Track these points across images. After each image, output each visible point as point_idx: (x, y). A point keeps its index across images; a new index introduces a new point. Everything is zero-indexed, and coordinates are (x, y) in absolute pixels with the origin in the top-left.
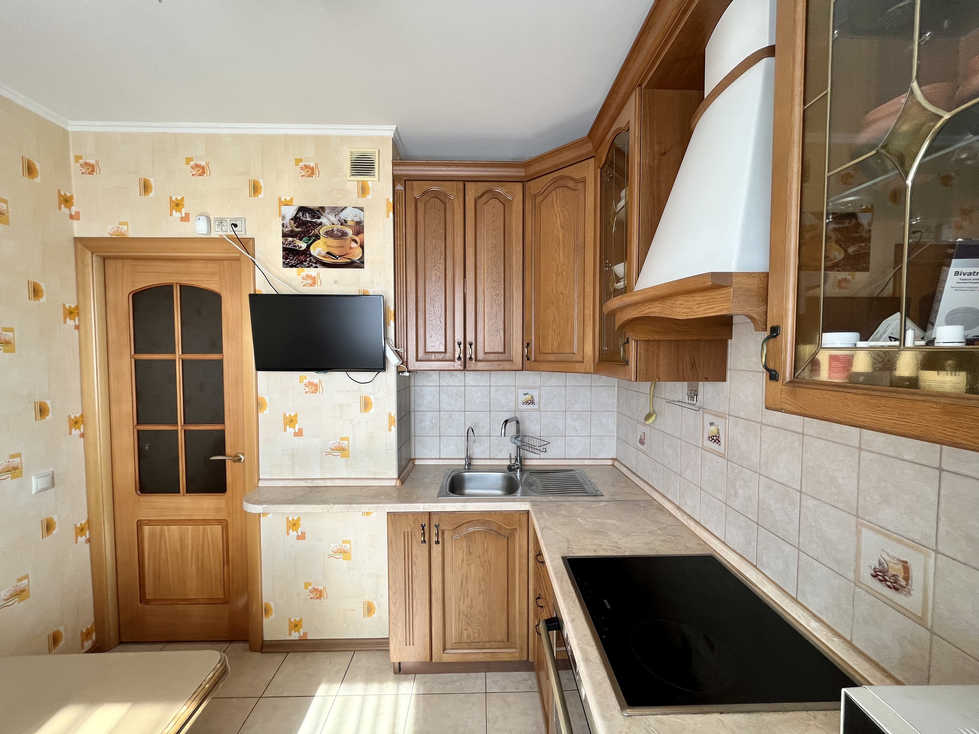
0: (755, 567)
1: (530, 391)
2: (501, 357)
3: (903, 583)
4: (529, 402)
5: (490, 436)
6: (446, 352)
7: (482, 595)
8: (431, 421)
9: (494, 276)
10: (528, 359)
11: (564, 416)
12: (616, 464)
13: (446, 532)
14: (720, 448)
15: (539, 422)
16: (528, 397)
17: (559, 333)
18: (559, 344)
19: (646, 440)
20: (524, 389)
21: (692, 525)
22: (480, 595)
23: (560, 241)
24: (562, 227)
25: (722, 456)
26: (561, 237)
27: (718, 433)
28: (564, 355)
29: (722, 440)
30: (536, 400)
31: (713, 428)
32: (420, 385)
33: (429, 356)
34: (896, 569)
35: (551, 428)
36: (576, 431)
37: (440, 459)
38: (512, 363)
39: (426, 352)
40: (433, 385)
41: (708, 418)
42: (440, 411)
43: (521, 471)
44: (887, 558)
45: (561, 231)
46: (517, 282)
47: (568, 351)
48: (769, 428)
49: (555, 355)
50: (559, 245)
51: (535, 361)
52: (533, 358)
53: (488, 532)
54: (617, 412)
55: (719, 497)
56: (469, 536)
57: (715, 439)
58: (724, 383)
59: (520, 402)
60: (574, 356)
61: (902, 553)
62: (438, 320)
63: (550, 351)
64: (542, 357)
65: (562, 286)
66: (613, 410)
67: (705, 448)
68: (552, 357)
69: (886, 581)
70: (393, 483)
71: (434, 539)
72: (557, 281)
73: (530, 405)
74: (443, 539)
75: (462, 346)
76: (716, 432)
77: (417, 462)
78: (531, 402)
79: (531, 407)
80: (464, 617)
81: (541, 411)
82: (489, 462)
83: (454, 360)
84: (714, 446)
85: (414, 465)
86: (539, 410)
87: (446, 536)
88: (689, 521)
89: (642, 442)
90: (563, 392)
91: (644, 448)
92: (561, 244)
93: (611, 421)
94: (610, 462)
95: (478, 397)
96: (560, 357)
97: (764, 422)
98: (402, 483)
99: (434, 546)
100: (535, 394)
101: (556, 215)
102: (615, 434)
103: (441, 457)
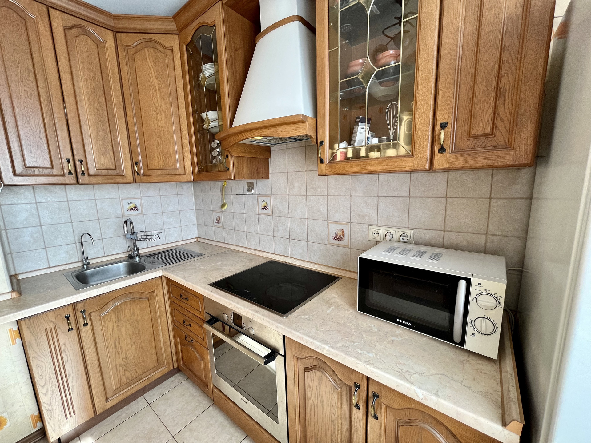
0: (290, 257)
1: (133, 201)
2: (112, 172)
3: (342, 237)
4: (133, 209)
5: (102, 239)
6: (52, 167)
7: (134, 346)
8: (32, 236)
9: (96, 105)
10: (138, 174)
11: (162, 216)
12: (199, 240)
13: (92, 314)
14: (269, 211)
15: (143, 222)
16: (132, 205)
17: (163, 155)
18: (165, 163)
19: (221, 220)
20: (127, 200)
21: (257, 253)
22: (132, 346)
23: (156, 89)
24: (157, 79)
25: (270, 215)
26: (157, 86)
27: (267, 205)
28: (169, 170)
29: (269, 207)
30: (139, 207)
31: (264, 203)
32: (10, 203)
33: (28, 171)
34: (340, 233)
35: (153, 225)
36: (171, 225)
37: (50, 267)
38: (123, 177)
39: (26, 167)
40: (27, 202)
41: (260, 199)
42: (41, 226)
43: (139, 257)
44: (337, 231)
45: (156, 82)
46: (118, 114)
47: (173, 167)
48: (292, 196)
49: (162, 171)
50: (156, 91)
51: (144, 175)
52: (142, 172)
53: (133, 300)
54: (196, 209)
55: (270, 234)
56: (116, 310)
57: (265, 208)
58: (268, 180)
59: (126, 210)
60: (177, 171)
61: (341, 227)
62: (37, 136)
63: (158, 168)
64: (151, 172)
65: (162, 122)
66: (193, 208)
67: (260, 214)
68: (159, 172)
69: (337, 239)
70: (8, 297)
71: (82, 323)
72: (157, 117)
73: (134, 211)
74: (91, 320)
75: (71, 162)
76: (266, 204)
77: (20, 277)
78: (136, 209)
79: (135, 212)
80: (121, 368)
81: (144, 215)
82: (104, 259)
83: (64, 175)
84: (266, 211)
85: (18, 280)
86: (142, 214)
87: (92, 317)
88: (255, 252)
89: (218, 222)
90: (159, 200)
91: (220, 225)
92: (158, 91)
93: (192, 215)
94: (195, 240)
95: (84, 209)
96: (166, 172)
97: (289, 194)
98: (20, 293)
99: (83, 329)
100: (138, 203)
101: (150, 68)
102: (196, 223)
103: (51, 266)
